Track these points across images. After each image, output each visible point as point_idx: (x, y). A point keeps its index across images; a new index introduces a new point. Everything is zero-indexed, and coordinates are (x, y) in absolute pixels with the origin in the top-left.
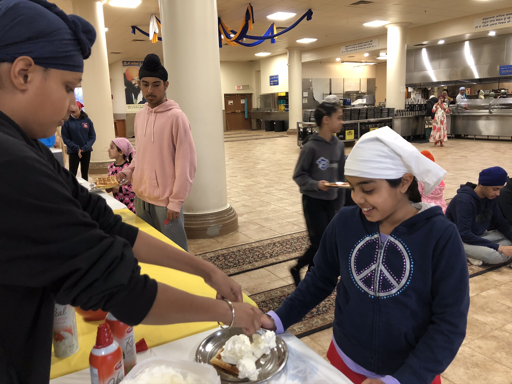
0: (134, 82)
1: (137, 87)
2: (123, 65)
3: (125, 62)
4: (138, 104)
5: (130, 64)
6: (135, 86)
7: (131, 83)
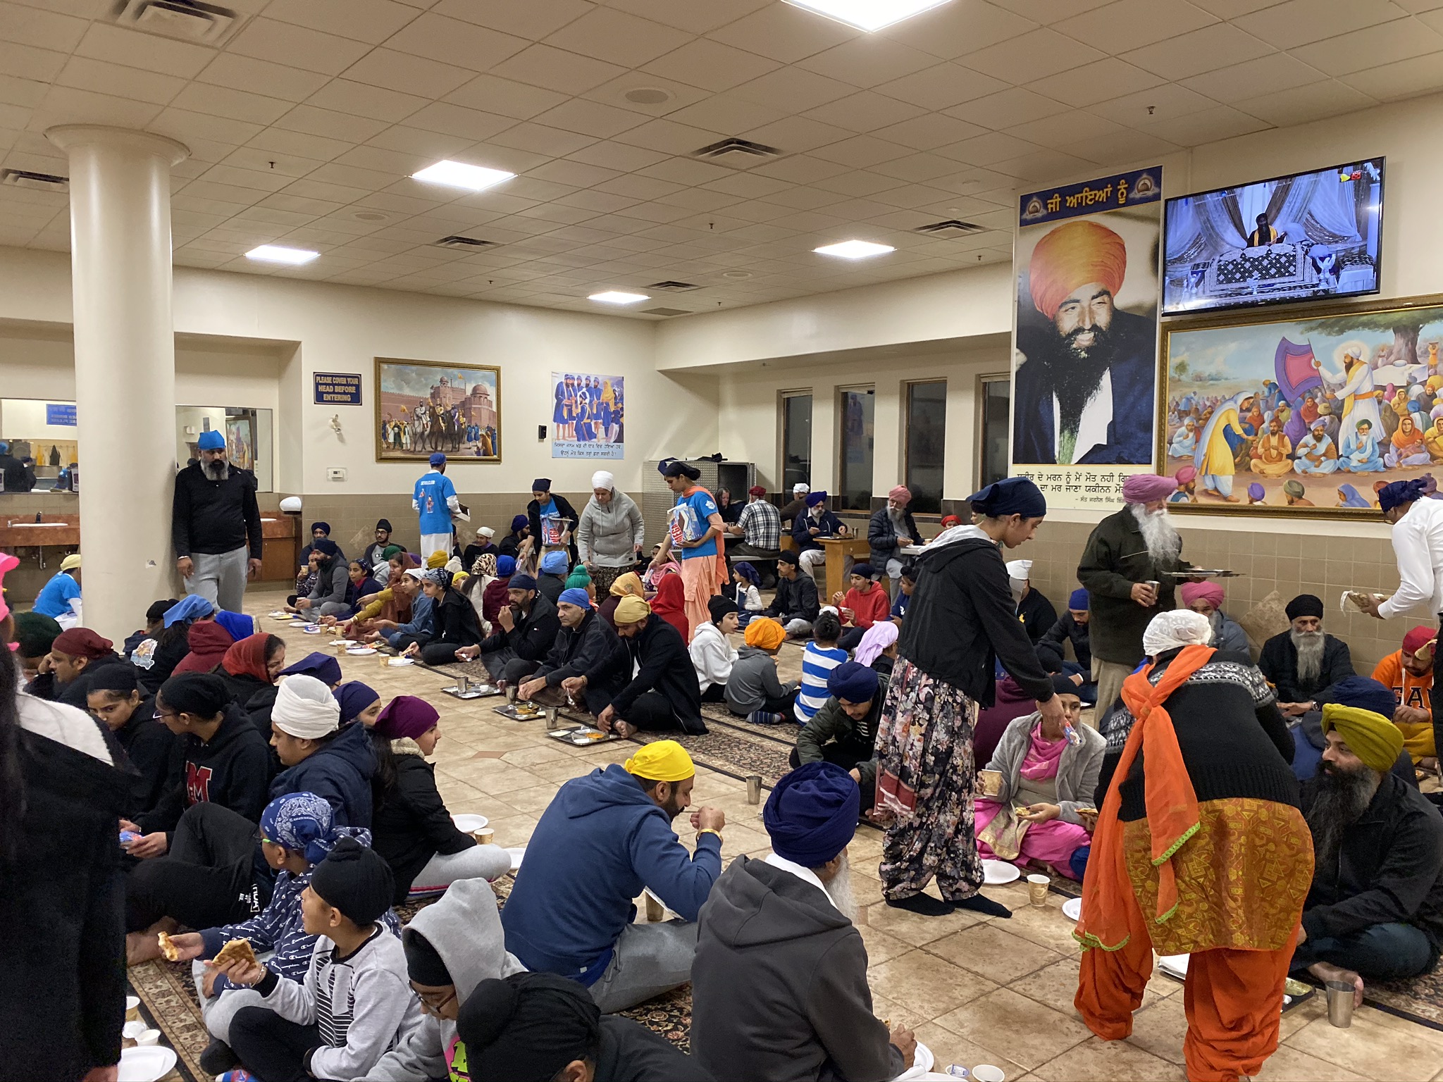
0: (1068, 323)
1: (1088, 349)
2: (1024, 223)
3: (1035, 203)
4: (1080, 462)
5: (1063, 201)
6: (1074, 346)
7: (1053, 325)
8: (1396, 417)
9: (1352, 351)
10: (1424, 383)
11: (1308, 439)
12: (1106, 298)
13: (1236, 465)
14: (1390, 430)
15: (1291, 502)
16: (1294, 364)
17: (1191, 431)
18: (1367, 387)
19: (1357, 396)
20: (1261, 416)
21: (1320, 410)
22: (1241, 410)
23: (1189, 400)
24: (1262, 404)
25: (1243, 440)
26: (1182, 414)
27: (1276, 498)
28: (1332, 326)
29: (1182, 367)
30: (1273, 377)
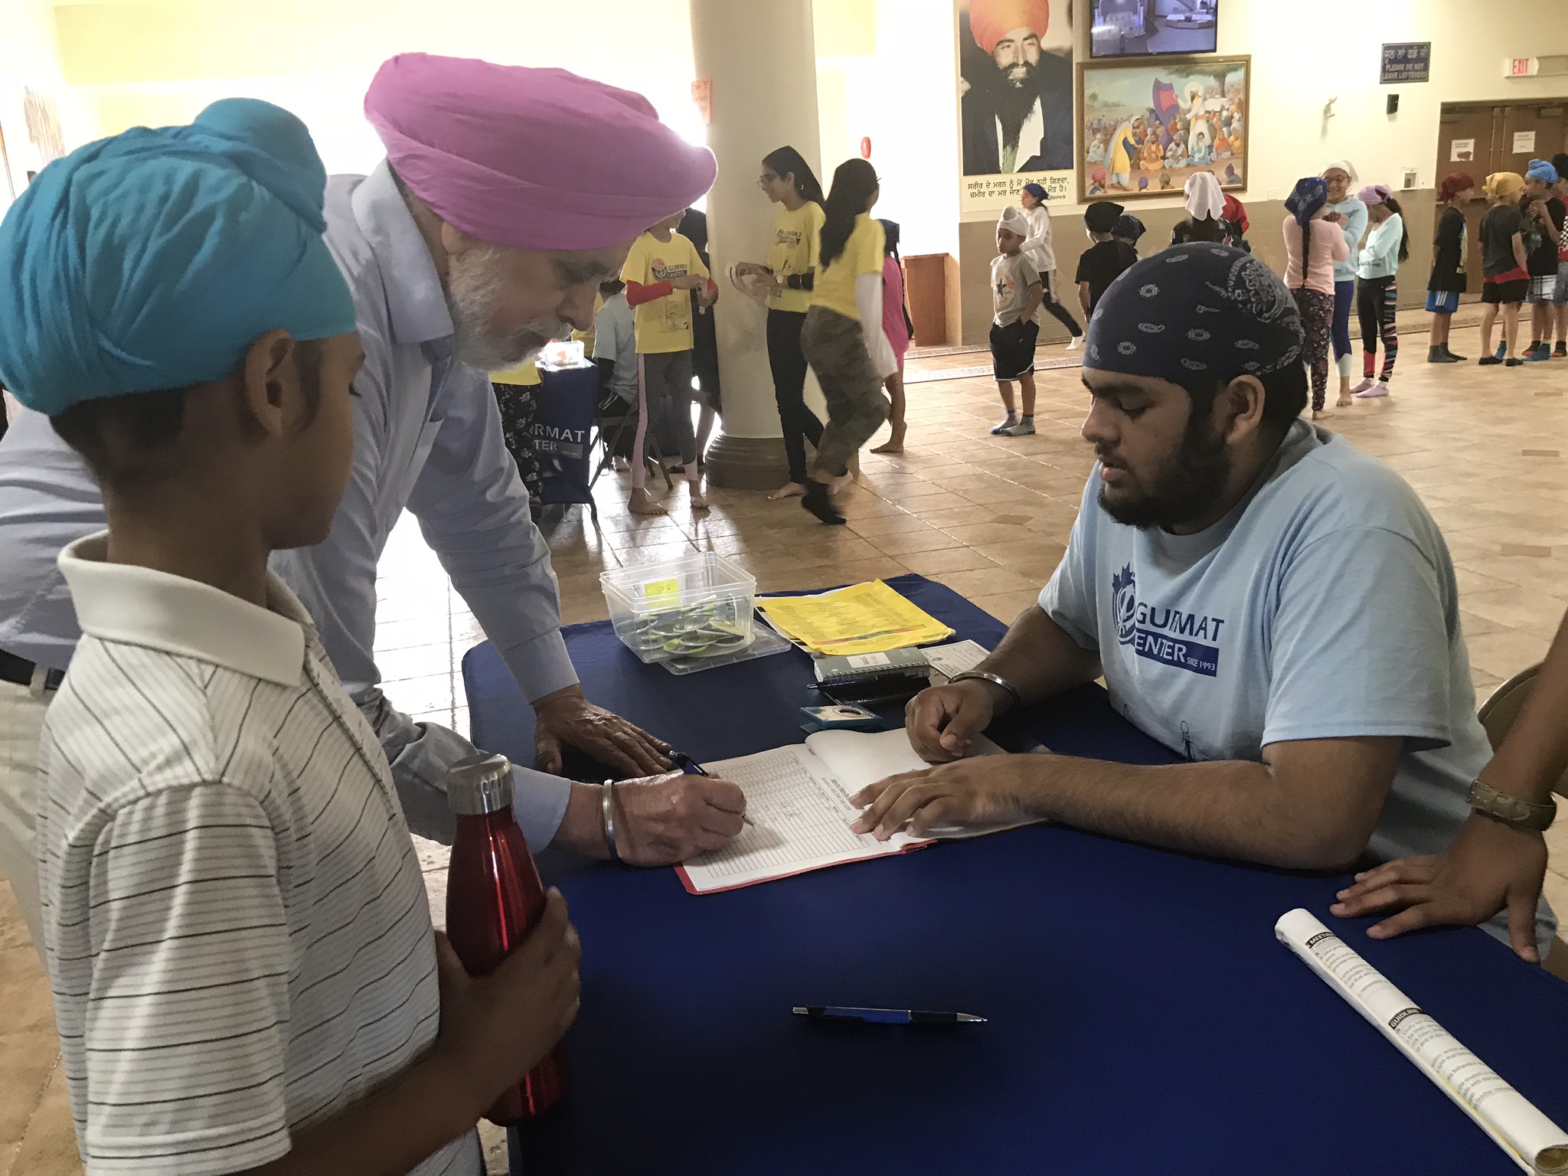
6: (1011, 77)
7: (992, 60)
8: (1215, 130)
9: (1194, 89)
10: (1228, 109)
11: (1172, 145)
12: (1034, 40)
13: (1131, 166)
14: (1213, 138)
15: (1163, 188)
16: (1163, 95)
17: (1101, 143)
18: (1202, 113)
19: (1197, 117)
20: (1145, 131)
21: (1179, 126)
22: (1134, 128)
23: (1100, 120)
24: (1146, 123)
25: (1136, 148)
26: (1095, 131)
27: (1154, 186)
28: (1183, 71)
29: (1094, 97)
30: (1152, 105)
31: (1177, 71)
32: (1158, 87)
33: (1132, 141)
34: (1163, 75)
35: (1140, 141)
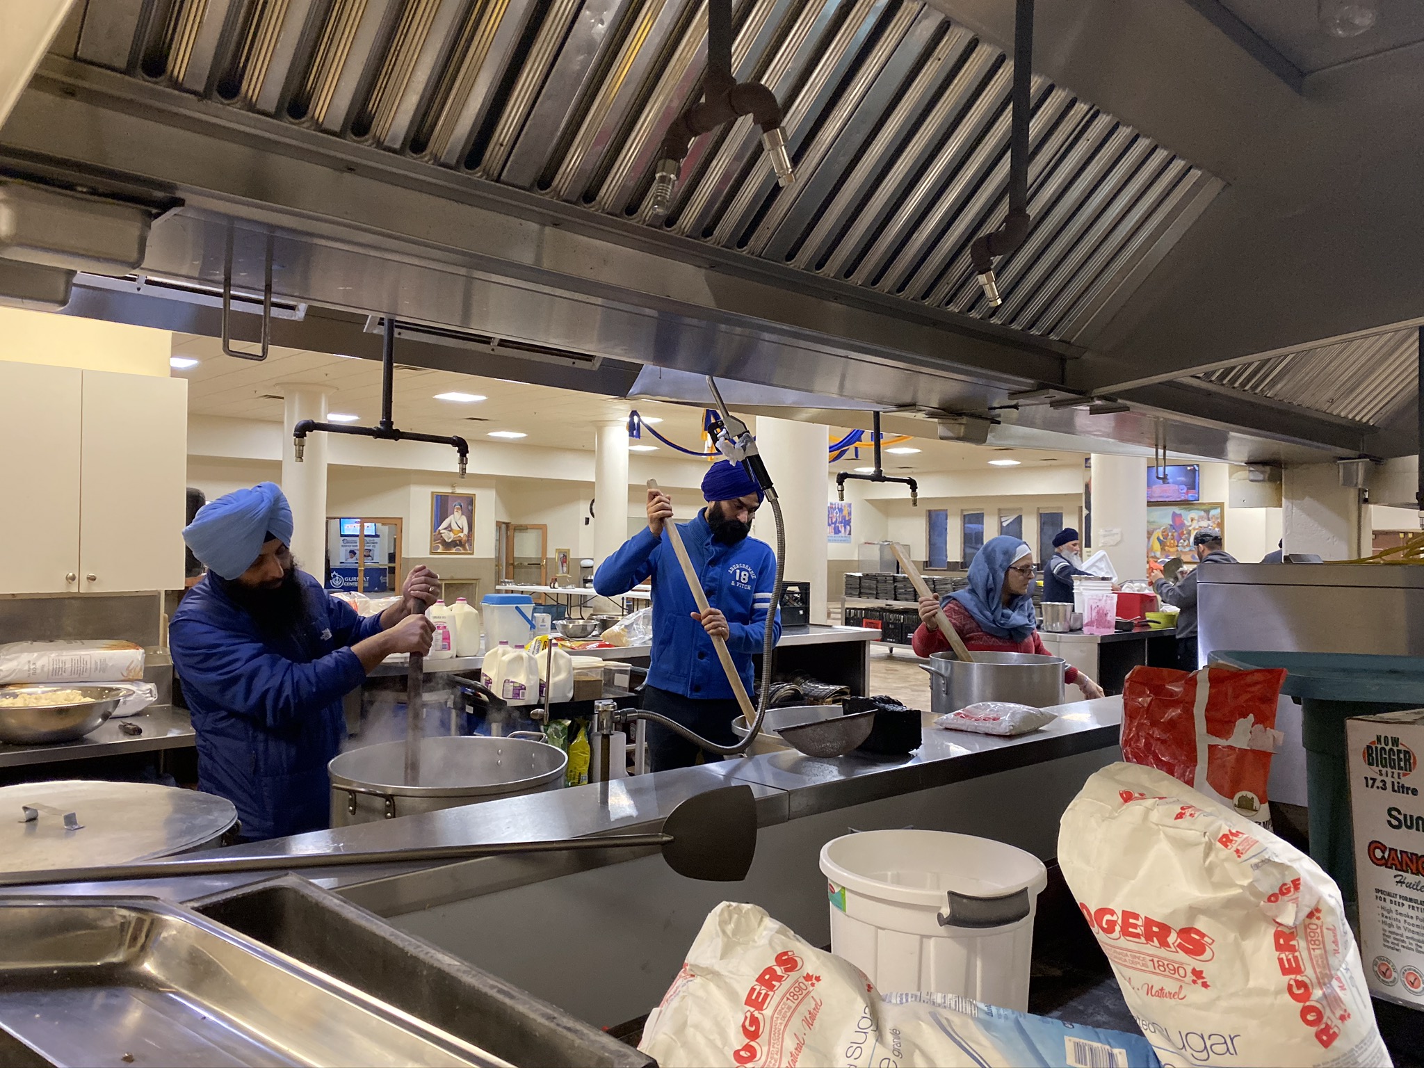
13: (1161, 549)
20: (1168, 534)
22: (1162, 532)
24: (1168, 530)
30: (1171, 523)
31: (1185, 509)
32: (1174, 515)
33: (1162, 538)
34: (1177, 510)
35: (1166, 537)
